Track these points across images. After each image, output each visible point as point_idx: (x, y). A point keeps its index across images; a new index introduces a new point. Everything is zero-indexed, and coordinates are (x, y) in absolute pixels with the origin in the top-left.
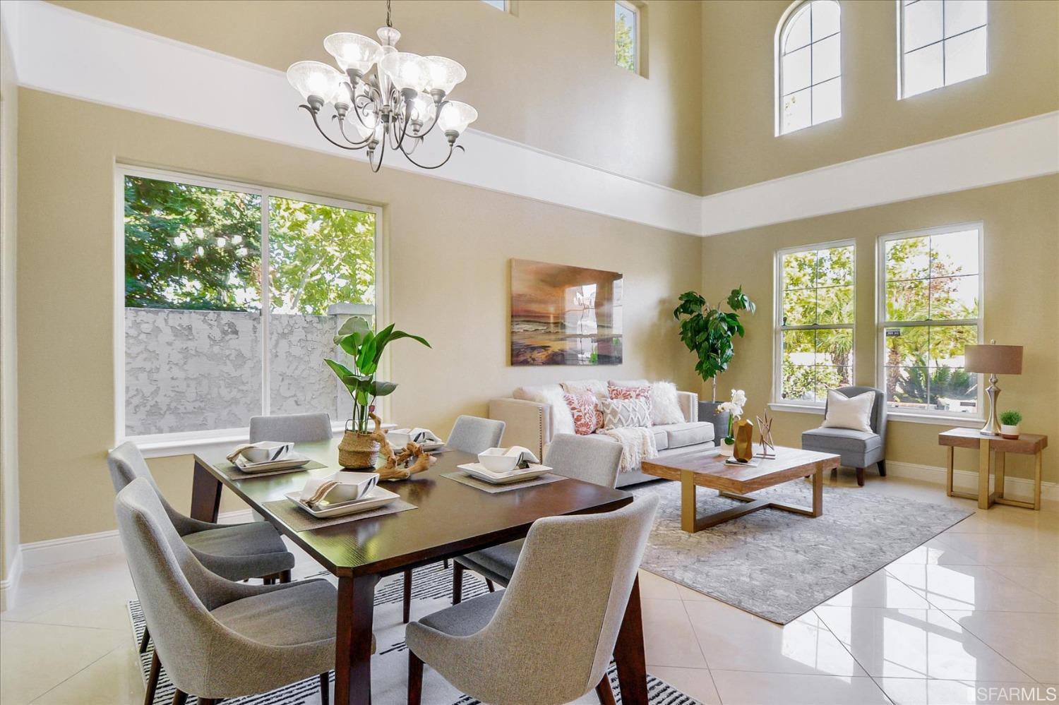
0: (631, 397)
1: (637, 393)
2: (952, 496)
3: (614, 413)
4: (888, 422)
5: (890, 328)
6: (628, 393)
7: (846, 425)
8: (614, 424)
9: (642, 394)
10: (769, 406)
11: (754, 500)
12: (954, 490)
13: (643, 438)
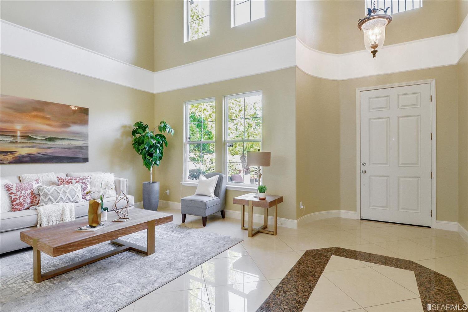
0: (72, 183)
1: (77, 180)
2: (243, 229)
3: (46, 195)
4: (226, 191)
5: (229, 143)
6: (70, 181)
7: (204, 194)
8: (44, 202)
9: (81, 181)
10: (182, 183)
11: (124, 245)
12: (245, 226)
13: (63, 211)
